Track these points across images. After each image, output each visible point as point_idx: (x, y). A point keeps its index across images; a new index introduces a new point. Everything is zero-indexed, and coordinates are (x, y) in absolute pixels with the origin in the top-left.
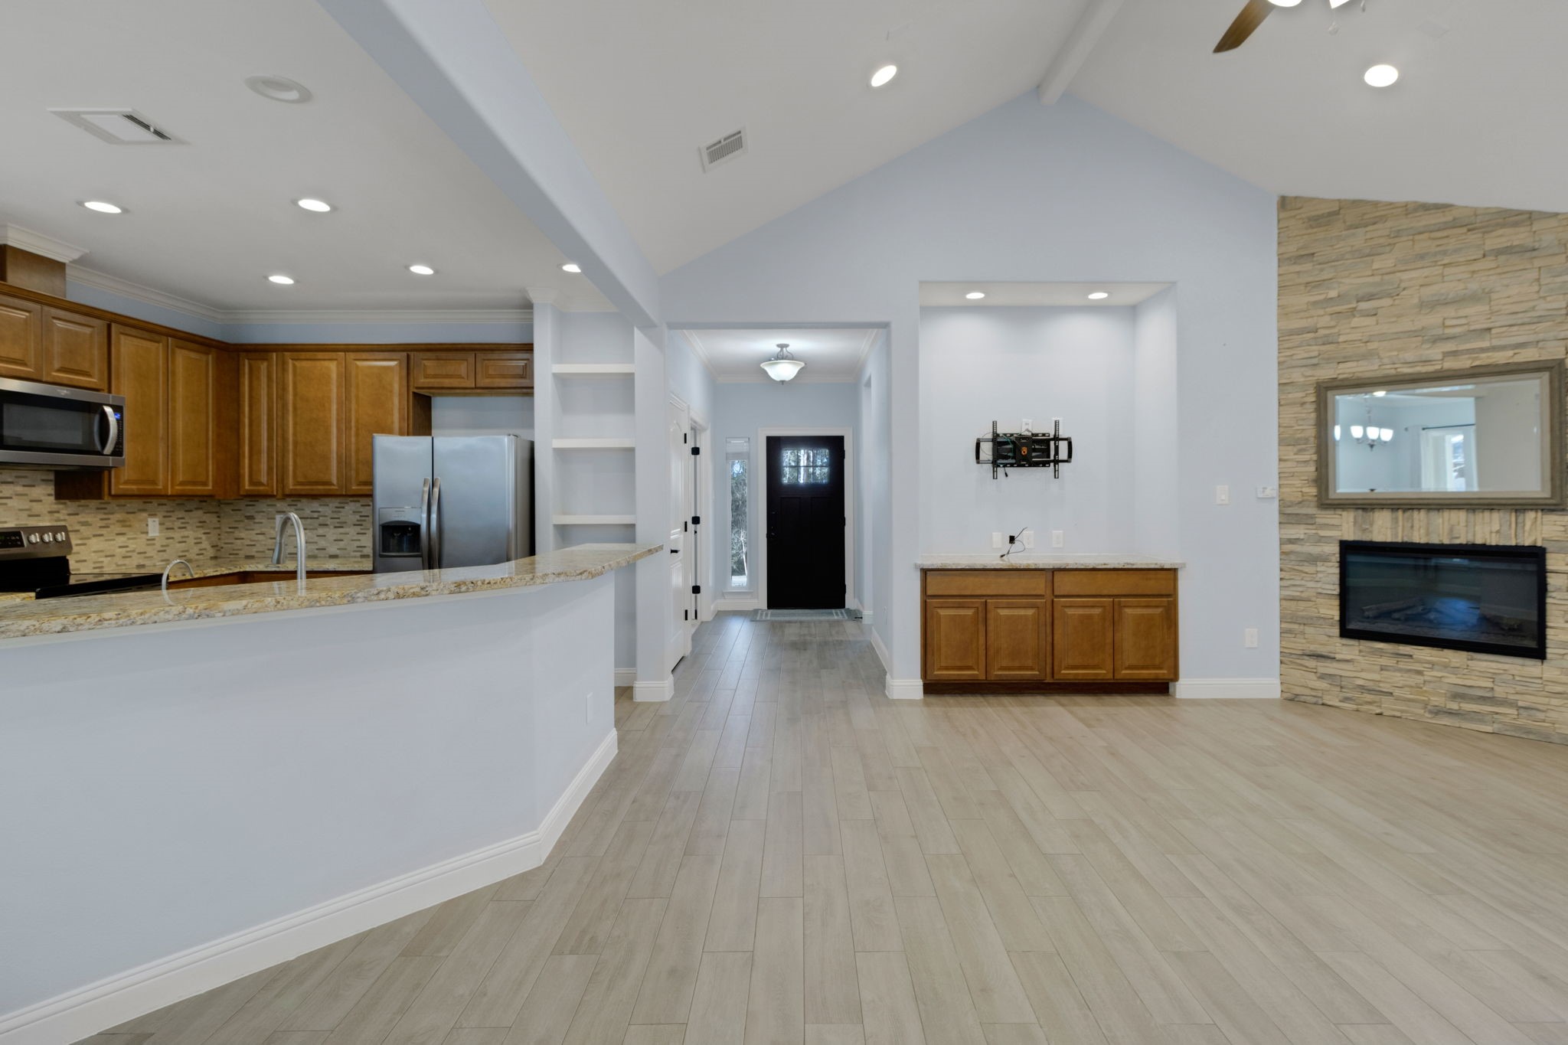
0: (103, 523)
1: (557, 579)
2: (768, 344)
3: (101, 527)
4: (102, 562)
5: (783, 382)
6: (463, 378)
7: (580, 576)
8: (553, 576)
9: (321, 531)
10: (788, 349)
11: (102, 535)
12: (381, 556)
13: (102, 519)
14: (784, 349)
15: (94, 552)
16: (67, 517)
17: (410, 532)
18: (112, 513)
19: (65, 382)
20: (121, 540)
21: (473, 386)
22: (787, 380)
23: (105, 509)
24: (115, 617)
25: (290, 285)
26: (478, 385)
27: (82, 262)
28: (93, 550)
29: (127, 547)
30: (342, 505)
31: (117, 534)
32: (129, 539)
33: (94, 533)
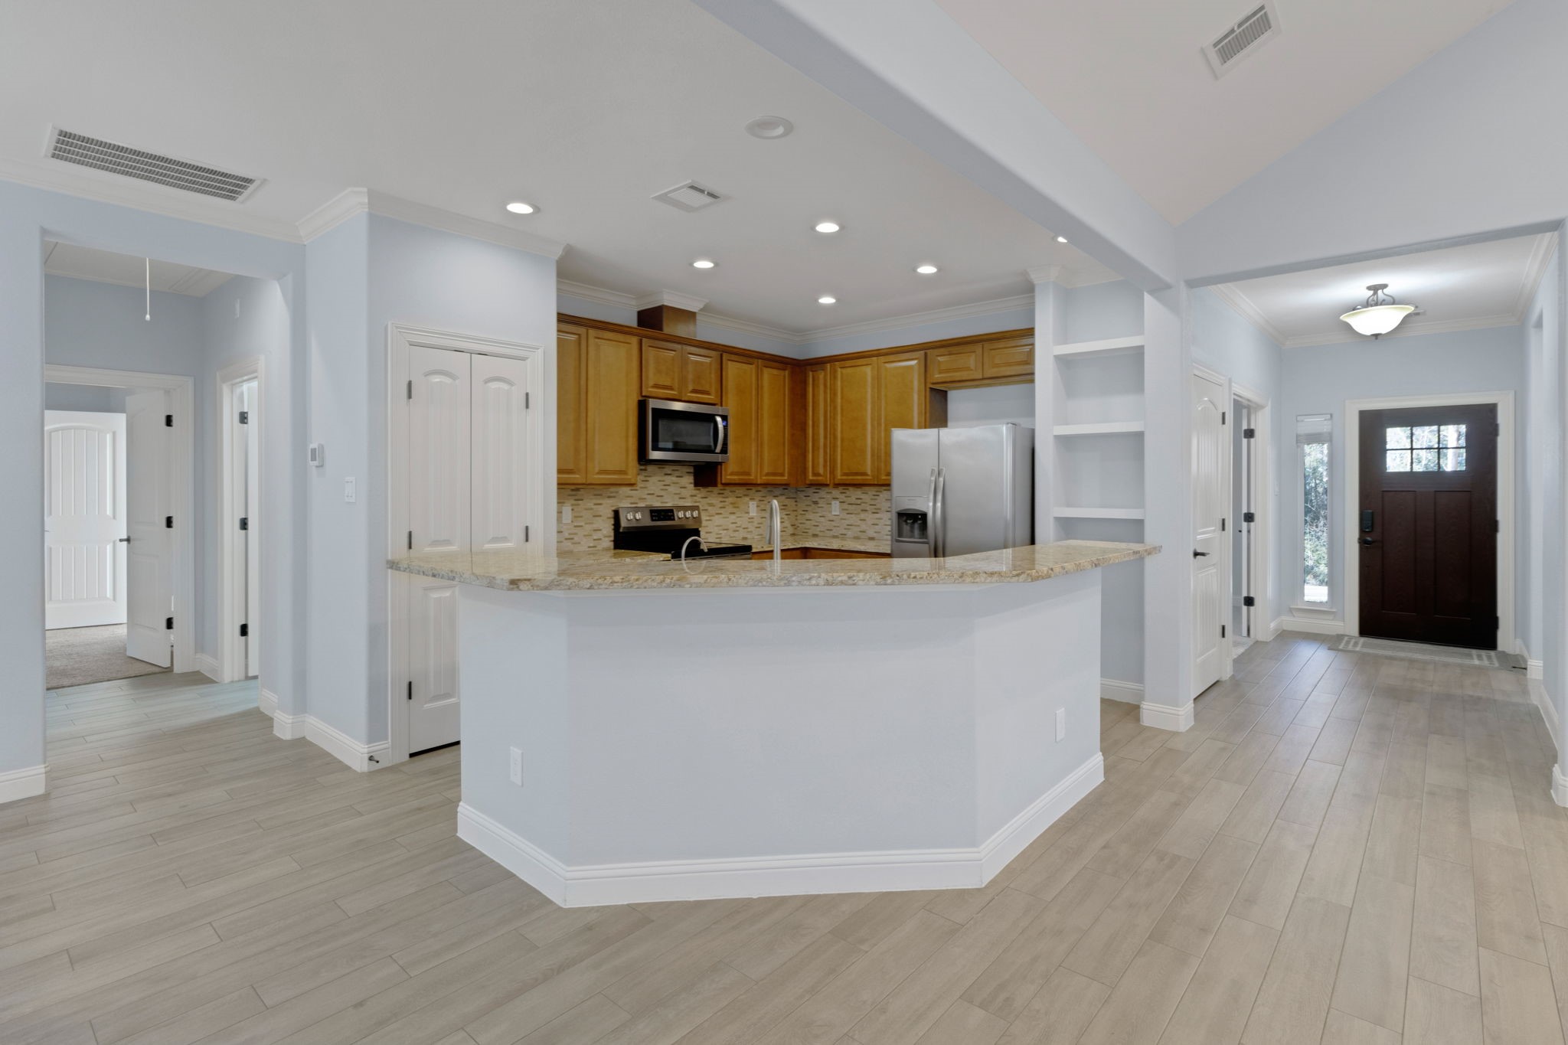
0: (722, 505)
1: (989, 579)
2: (1356, 288)
3: (721, 508)
4: (720, 534)
5: (1376, 336)
6: (972, 370)
7: (1017, 578)
8: (985, 575)
9: (863, 516)
10: (1385, 291)
11: (721, 514)
12: (897, 541)
13: (721, 502)
14: (1380, 292)
15: (717, 526)
16: (701, 500)
17: (920, 519)
18: (727, 497)
19: (695, 400)
20: (733, 517)
21: (981, 377)
22: (1383, 332)
23: (723, 494)
24: (620, 581)
25: (832, 304)
26: (985, 376)
27: (706, 309)
28: (716, 524)
29: (736, 523)
30: (878, 493)
31: (731, 513)
32: (738, 517)
33: (717, 512)
